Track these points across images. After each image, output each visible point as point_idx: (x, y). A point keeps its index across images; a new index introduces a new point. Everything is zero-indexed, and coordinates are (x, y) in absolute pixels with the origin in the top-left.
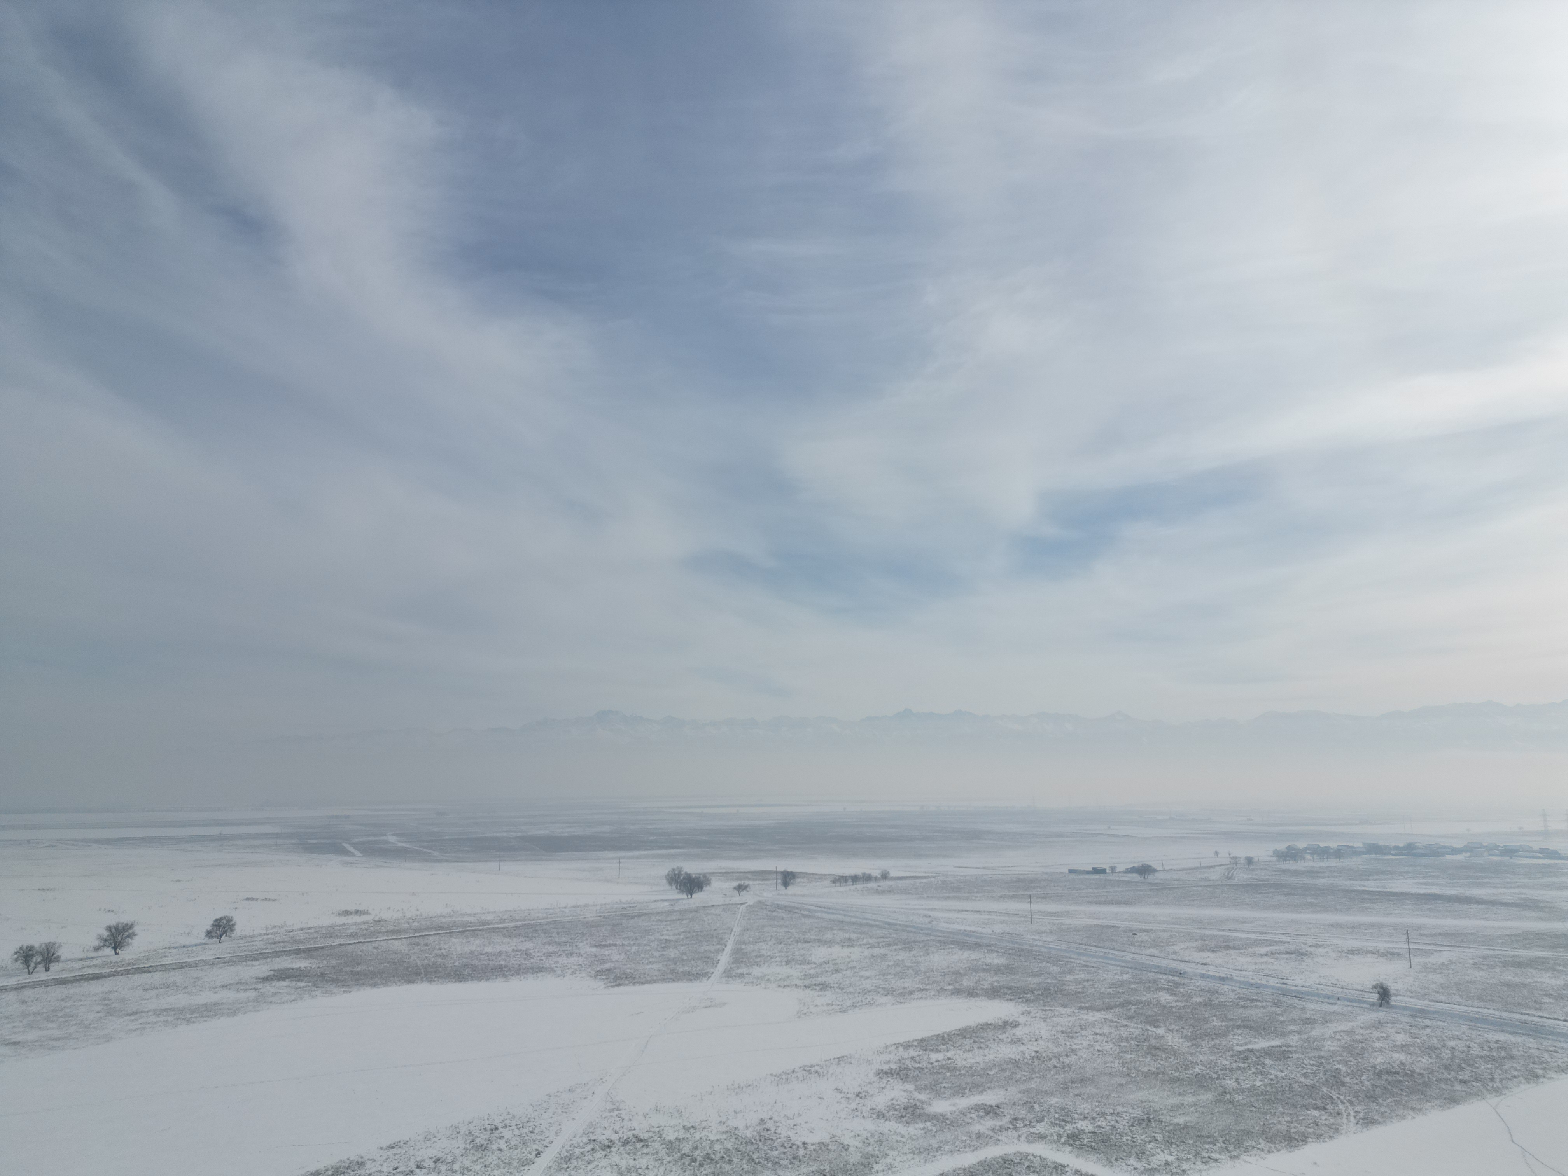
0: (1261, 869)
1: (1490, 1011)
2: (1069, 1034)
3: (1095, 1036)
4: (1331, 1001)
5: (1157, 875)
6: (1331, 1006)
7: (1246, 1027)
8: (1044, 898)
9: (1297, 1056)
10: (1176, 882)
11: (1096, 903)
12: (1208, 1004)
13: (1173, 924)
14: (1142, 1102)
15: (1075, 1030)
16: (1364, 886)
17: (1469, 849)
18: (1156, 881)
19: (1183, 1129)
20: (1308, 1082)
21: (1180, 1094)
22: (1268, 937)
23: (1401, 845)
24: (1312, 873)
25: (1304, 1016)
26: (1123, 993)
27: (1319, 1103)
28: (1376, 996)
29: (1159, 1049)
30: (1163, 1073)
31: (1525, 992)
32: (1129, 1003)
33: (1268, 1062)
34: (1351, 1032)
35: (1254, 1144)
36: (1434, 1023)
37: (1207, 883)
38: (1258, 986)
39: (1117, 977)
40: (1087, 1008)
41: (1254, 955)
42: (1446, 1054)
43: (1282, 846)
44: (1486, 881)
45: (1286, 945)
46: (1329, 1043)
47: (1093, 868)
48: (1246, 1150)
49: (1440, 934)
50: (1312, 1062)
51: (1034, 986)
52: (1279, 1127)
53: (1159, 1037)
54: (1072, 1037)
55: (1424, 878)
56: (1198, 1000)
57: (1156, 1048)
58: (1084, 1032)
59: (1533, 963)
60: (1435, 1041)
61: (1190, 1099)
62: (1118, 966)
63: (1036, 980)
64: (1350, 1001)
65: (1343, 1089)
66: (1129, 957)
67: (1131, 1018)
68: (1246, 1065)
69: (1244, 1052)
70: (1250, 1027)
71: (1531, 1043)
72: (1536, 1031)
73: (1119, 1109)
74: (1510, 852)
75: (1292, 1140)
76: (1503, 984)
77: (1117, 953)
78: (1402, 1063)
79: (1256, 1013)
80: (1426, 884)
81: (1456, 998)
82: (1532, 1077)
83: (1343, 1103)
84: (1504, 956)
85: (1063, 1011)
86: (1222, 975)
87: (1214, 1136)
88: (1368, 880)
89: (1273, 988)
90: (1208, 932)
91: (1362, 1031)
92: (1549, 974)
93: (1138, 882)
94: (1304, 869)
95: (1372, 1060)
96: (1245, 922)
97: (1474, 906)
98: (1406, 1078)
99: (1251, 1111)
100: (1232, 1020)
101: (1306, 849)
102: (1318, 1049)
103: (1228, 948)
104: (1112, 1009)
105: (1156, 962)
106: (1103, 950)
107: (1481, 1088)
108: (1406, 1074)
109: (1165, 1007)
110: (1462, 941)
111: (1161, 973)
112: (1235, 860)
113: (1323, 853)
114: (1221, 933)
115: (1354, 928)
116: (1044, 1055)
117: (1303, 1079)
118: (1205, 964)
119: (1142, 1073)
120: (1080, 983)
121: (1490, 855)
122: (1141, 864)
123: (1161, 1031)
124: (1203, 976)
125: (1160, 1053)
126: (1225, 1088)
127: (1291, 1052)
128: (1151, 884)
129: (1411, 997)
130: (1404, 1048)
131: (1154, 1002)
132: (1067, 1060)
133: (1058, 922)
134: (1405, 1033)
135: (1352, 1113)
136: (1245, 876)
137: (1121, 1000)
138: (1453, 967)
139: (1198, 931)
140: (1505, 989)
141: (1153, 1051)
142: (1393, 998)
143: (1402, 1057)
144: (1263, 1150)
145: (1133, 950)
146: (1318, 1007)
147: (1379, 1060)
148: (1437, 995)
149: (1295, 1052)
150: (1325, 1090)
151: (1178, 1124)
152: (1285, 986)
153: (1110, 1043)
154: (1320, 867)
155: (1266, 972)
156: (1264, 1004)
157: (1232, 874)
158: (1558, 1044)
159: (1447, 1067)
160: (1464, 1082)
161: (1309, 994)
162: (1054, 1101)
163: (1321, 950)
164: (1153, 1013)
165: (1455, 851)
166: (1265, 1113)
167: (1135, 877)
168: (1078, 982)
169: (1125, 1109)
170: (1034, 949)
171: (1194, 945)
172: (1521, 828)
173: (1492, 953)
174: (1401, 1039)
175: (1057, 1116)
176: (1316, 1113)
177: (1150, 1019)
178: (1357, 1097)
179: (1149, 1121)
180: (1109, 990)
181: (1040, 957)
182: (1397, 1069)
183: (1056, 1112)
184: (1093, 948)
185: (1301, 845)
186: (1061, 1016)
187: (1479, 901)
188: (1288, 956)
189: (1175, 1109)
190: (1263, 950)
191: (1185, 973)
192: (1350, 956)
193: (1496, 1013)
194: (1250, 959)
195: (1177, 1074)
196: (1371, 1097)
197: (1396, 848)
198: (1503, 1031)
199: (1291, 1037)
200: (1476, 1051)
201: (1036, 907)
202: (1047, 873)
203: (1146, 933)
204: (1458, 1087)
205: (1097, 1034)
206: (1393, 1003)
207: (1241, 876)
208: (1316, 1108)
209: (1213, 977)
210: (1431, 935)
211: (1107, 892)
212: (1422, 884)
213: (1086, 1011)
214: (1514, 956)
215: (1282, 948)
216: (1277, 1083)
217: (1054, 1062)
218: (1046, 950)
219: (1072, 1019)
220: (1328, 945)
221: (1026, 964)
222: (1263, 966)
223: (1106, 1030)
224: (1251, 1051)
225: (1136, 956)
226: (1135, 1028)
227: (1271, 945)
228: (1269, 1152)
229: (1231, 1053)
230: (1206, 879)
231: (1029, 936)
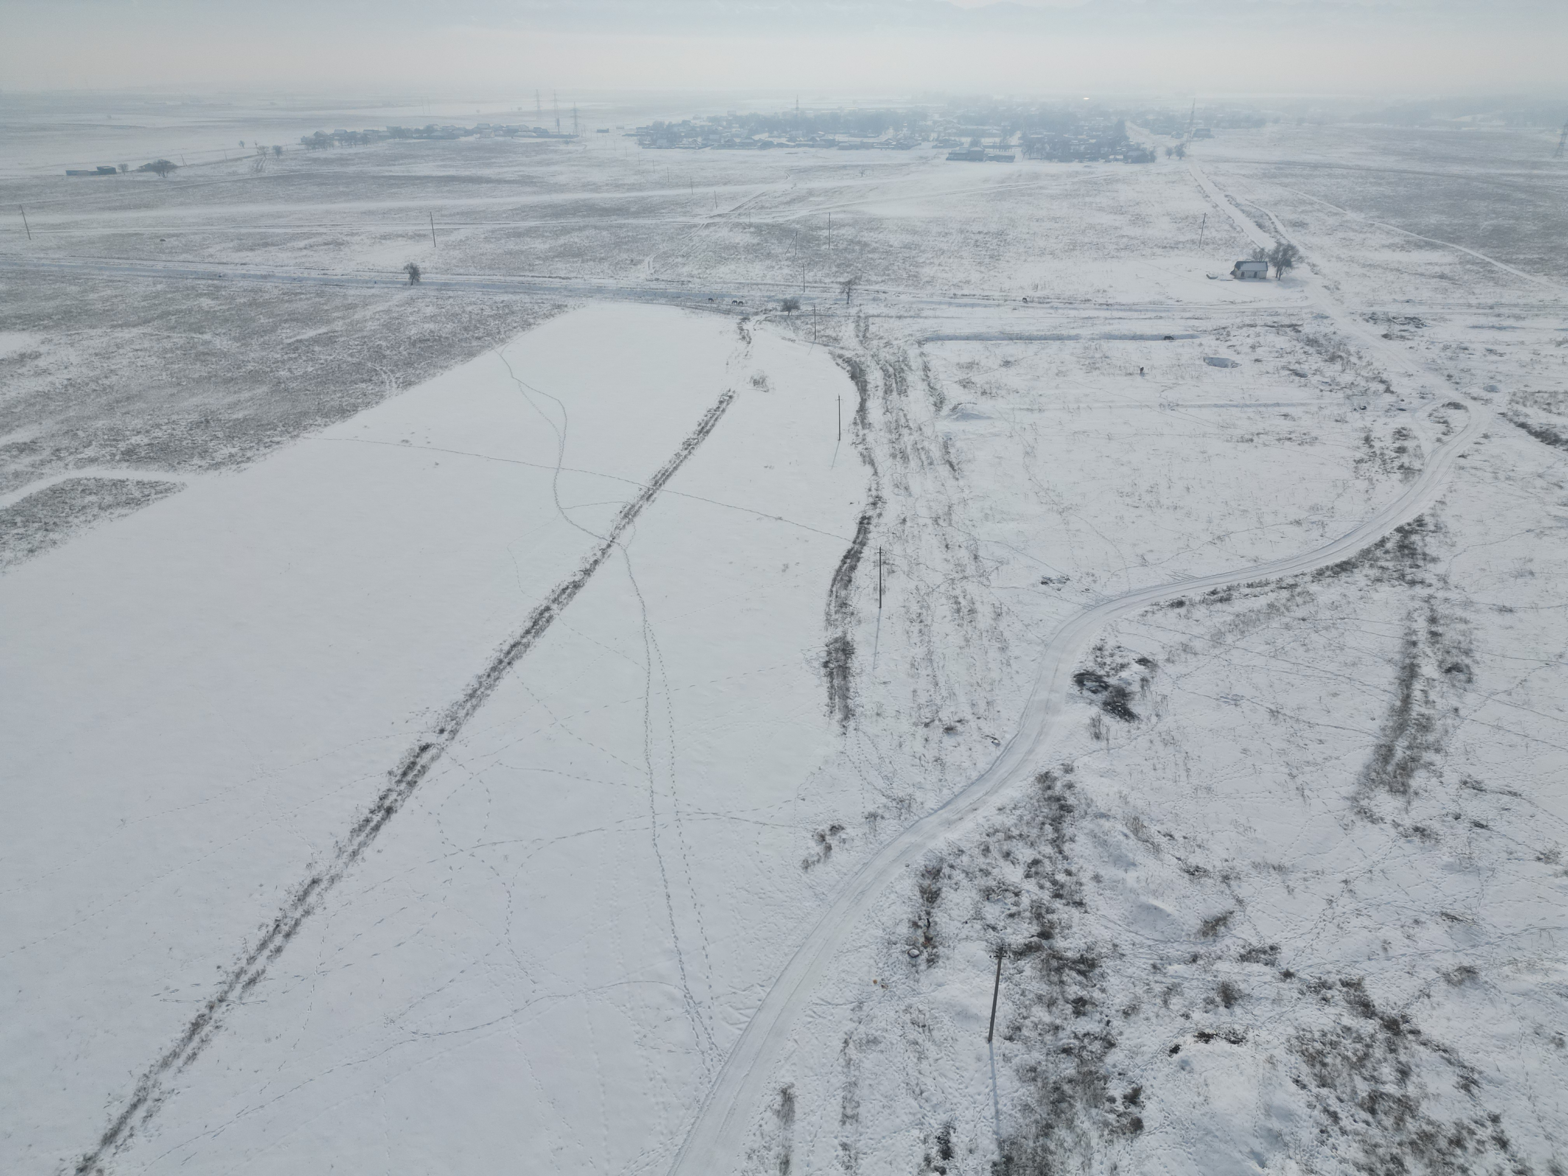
0: (291, 159)
1: (497, 277)
2: (105, 355)
3: (135, 353)
4: (369, 285)
5: (178, 171)
6: (369, 290)
7: (292, 320)
8: (41, 207)
9: (343, 339)
10: (202, 179)
11: (110, 209)
12: (253, 304)
13: (204, 225)
14: (197, 406)
15: (110, 350)
16: (391, 171)
17: (478, 130)
18: (178, 179)
19: (243, 422)
20: (355, 360)
21: (235, 393)
22: (305, 230)
23: (421, 128)
24: (343, 161)
25: (346, 302)
26: (160, 304)
27: (365, 376)
28: (408, 275)
29: (208, 354)
30: (215, 376)
31: (523, 258)
32: (169, 313)
33: (317, 349)
34: (388, 311)
35: (311, 422)
36: (455, 293)
37: (236, 178)
38: (300, 280)
39: (149, 288)
40: (121, 326)
41: (293, 249)
42: (465, 318)
43: (310, 133)
44: (493, 160)
45: (324, 236)
46: (370, 323)
47: (98, 168)
48: (305, 428)
49: (458, 214)
50: (356, 343)
51: (50, 311)
52: (332, 403)
53: (206, 343)
54: (109, 358)
55: (443, 160)
56: (242, 301)
57: (204, 354)
58: (121, 351)
59: (530, 232)
60: (457, 308)
61: (246, 395)
62: (149, 276)
63: (52, 304)
64: (386, 283)
65: (385, 361)
66: (160, 266)
67: (173, 328)
68: (297, 355)
69: (293, 343)
70: (297, 320)
71: (526, 299)
72: (529, 289)
73: (174, 417)
74: (511, 132)
75: (344, 412)
76: (506, 253)
77: (145, 263)
78: (431, 331)
79: (301, 306)
80: (444, 166)
81: (472, 270)
82: (527, 325)
83: (385, 373)
84: (507, 229)
85: (93, 332)
86: (264, 273)
87: (273, 423)
88: (394, 165)
89: (315, 279)
90: (243, 231)
91: (398, 309)
92: (540, 240)
93: (156, 182)
94: (333, 157)
95: (407, 333)
96: (279, 217)
97: (484, 185)
98: (435, 343)
99: (306, 395)
100: (279, 315)
101: (333, 134)
102: (361, 330)
103: (266, 245)
104: (149, 322)
105: (191, 267)
106: (128, 261)
107: (492, 341)
108: (435, 340)
109: (208, 312)
110: (476, 219)
111: (199, 279)
112: (263, 151)
113: (351, 139)
114: (258, 230)
115: (385, 214)
116: (79, 381)
117: (350, 359)
118: (244, 264)
119: (194, 380)
120: (107, 300)
121: (496, 136)
122: (157, 161)
123: (207, 337)
124: (244, 276)
125: (209, 358)
126: (279, 378)
127: (337, 337)
128: (171, 182)
129: (437, 273)
130: (433, 318)
131: (196, 308)
132: (107, 382)
133: (65, 234)
134: (433, 305)
135: (394, 380)
136: (276, 168)
137: (159, 311)
138: (468, 242)
139: (232, 230)
140: (508, 256)
141: (202, 357)
142: (422, 276)
143: (431, 326)
144: (320, 425)
145: (164, 257)
146: (357, 292)
147: (413, 332)
148: (457, 269)
149: (341, 336)
150: (369, 364)
151: (238, 419)
152: (326, 277)
153: (153, 357)
154: (349, 154)
155: (307, 265)
156: (308, 296)
157: (262, 166)
158: (545, 297)
159: (466, 329)
160: (479, 338)
161: (348, 281)
162: (100, 424)
163: (356, 238)
164: (196, 320)
165: (468, 133)
166: (319, 394)
167: (153, 176)
168: (105, 300)
169: (180, 417)
170: (41, 269)
171: (231, 245)
172: (520, 109)
173: (498, 226)
174: (430, 311)
175: (106, 437)
176: (364, 385)
177: (194, 326)
178: (397, 366)
179: (207, 421)
180: (142, 303)
181: (51, 278)
182: (428, 337)
183: (104, 434)
184: (117, 261)
185: (329, 131)
186: (91, 338)
187: (488, 181)
188: (326, 247)
189: (232, 406)
190: (302, 244)
191: (224, 276)
192: (383, 241)
193: (502, 278)
194: (289, 254)
195: (230, 375)
196: (409, 364)
197: (417, 131)
198: (506, 292)
199: (336, 323)
200: (488, 312)
201: (32, 219)
202: (37, 177)
203: (175, 238)
204: (475, 343)
205: (137, 350)
206: (422, 280)
207: (271, 168)
208: (363, 381)
209: (255, 276)
210: (450, 215)
211: (121, 195)
212: (441, 166)
213: (119, 329)
214: (514, 228)
215: (320, 240)
216: (327, 366)
217: (93, 386)
218: (57, 269)
219: (105, 339)
220: (362, 233)
221: (34, 287)
222: (303, 260)
223: (147, 344)
224: (300, 341)
225: (168, 264)
226: (179, 338)
227: (309, 238)
228: (325, 425)
229: (281, 346)
230: (234, 173)
231: (30, 255)
